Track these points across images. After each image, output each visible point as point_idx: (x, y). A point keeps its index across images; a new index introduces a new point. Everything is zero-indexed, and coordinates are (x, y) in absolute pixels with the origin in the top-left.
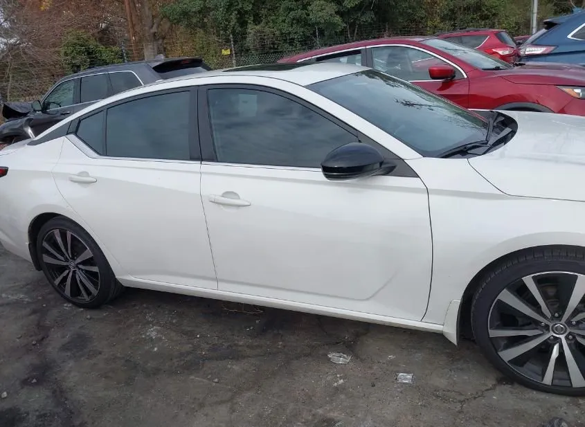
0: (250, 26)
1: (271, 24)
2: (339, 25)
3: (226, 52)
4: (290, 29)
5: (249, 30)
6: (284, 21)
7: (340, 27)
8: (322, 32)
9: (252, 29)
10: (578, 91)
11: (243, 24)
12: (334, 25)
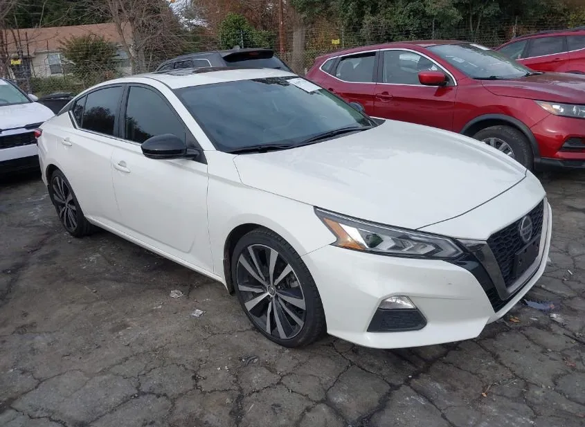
0: (366, 17)
1: (388, 15)
2: (454, 18)
3: (336, 42)
4: (407, 21)
5: (365, 21)
6: (401, 13)
7: (454, 20)
8: (438, 25)
9: (368, 19)
10: (557, 107)
11: (361, 15)
12: (446, 18)
